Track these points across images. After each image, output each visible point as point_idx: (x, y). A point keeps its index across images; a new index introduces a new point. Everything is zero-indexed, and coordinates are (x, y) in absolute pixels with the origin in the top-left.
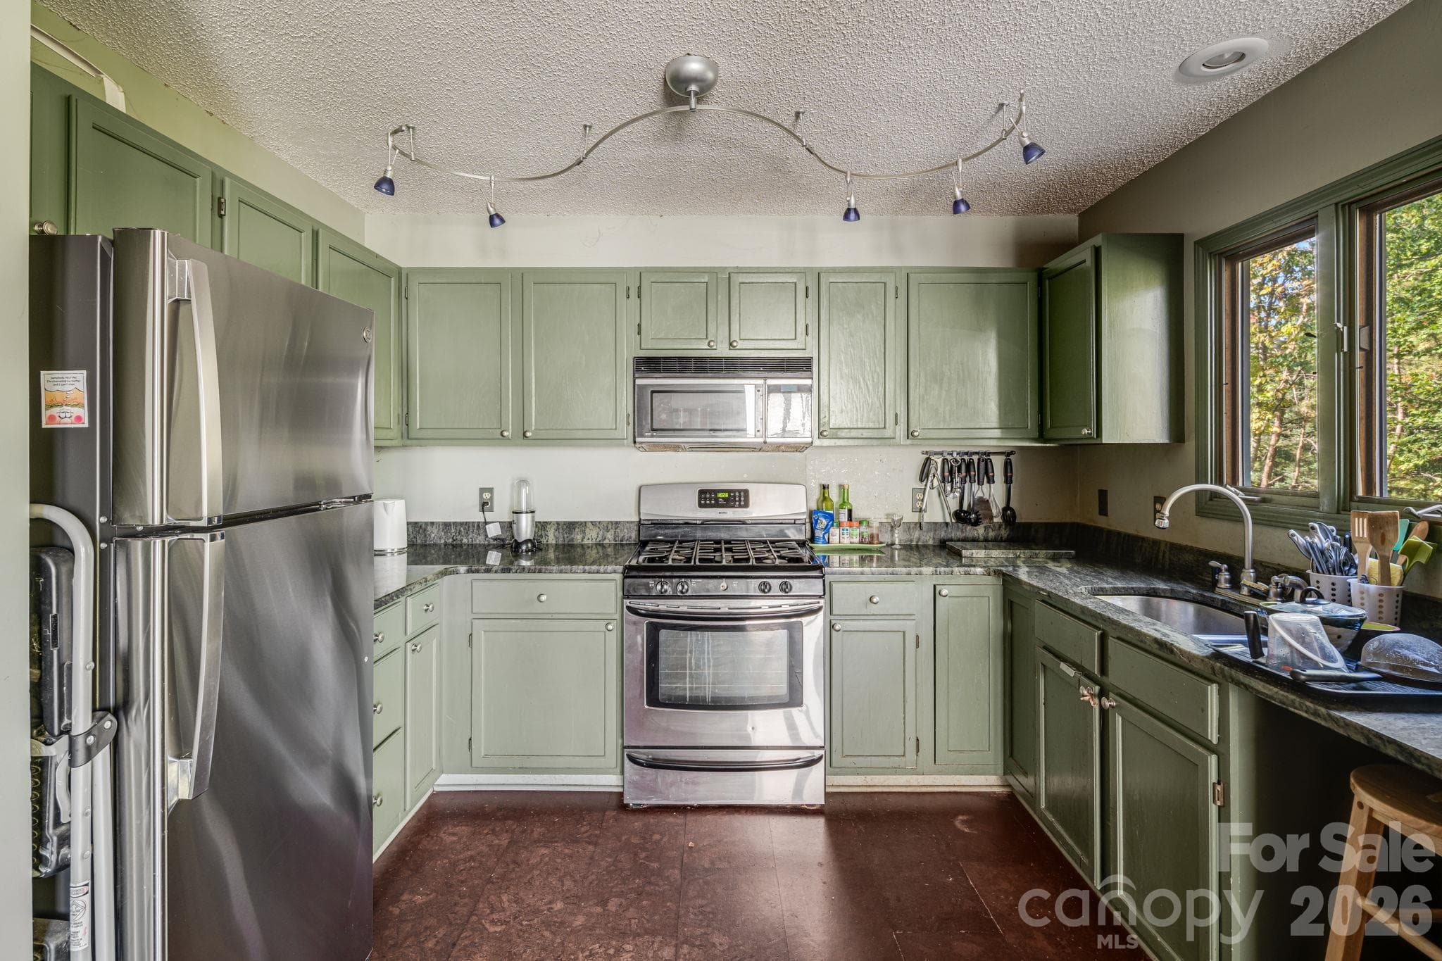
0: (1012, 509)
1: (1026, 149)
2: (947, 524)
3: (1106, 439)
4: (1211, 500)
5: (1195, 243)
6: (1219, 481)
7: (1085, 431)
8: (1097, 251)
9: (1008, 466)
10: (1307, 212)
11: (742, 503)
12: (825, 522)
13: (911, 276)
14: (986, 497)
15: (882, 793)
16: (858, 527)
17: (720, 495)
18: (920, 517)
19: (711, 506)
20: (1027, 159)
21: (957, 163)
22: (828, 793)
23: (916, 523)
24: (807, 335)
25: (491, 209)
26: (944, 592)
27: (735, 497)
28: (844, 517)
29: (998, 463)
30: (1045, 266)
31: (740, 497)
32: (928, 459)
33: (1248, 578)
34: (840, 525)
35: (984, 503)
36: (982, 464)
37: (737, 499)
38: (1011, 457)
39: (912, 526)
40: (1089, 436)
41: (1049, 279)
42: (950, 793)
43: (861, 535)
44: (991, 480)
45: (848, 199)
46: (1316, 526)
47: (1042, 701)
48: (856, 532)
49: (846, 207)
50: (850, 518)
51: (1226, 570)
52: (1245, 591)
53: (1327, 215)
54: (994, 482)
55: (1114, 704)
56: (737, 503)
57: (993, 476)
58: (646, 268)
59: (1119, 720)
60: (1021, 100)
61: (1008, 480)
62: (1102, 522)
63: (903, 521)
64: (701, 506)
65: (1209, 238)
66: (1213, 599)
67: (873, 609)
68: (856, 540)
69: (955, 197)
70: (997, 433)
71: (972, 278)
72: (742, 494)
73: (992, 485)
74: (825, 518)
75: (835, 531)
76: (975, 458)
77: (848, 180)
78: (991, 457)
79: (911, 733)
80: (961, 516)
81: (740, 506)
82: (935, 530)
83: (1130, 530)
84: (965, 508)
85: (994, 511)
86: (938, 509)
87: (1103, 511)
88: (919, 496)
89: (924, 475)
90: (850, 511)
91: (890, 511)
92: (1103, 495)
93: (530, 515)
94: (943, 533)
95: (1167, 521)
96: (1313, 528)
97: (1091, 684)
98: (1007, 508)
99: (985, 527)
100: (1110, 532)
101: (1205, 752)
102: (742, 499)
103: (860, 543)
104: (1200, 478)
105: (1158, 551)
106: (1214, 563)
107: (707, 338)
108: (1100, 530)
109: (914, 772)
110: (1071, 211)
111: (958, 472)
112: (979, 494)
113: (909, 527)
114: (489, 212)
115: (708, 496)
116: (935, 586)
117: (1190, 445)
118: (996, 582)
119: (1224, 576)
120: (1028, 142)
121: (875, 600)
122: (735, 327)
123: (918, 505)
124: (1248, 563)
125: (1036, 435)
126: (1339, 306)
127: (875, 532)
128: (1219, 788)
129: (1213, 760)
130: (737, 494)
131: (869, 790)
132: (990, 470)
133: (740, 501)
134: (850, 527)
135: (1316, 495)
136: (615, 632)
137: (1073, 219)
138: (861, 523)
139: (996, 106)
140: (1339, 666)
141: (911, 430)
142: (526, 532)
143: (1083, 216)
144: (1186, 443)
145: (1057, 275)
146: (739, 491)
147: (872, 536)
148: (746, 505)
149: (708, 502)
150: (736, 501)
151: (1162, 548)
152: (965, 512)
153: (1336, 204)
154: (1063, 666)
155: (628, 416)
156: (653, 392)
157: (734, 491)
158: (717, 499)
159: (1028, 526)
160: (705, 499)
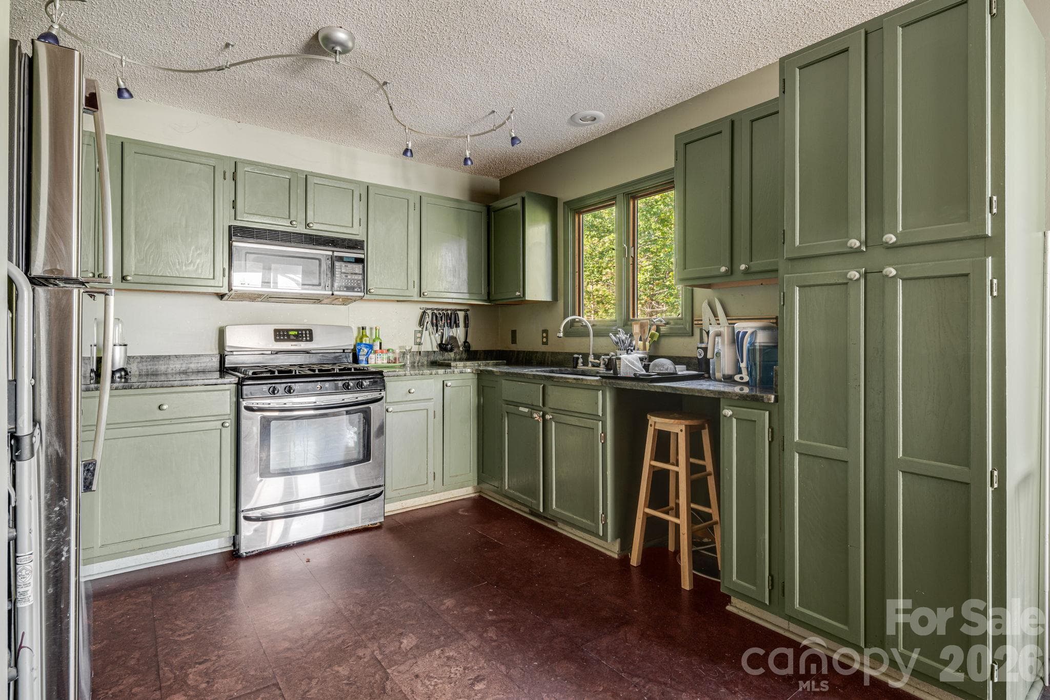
0: (468, 342)
1: (513, 139)
2: (434, 352)
3: (528, 298)
4: (570, 328)
5: (564, 203)
6: (579, 315)
7: (518, 294)
8: (523, 199)
9: (466, 318)
10: (612, 195)
11: (308, 339)
12: (366, 350)
13: (423, 198)
14: (455, 335)
15: (412, 510)
16: (386, 353)
17: (291, 333)
18: (419, 347)
19: (284, 340)
20: (513, 144)
21: (467, 137)
22: (386, 516)
23: (417, 352)
24: (360, 226)
25: (121, 83)
26: (449, 384)
27: (302, 334)
28: (377, 347)
29: (461, 315)
30: (490, 205)
31: (306, 334)
32: (424, 312)
33: (591, 358)
34: (375, 352)
35: (453, 339)
36: (453, 316)
37: (304, 335)
38: (468, 312)
39: (415, 353)
40: (519, 297)
41: (494, 212)
42: (449, 502)
43: (389, 358)
44: (457, 326)
45: (408, 143)
46: (620, 330)
47: (506, 432)
48: (385, 356)
49: (405, 148)
50: (380, 348)
51: (581, 358)
52: (590, 365)
53: (620, 198)
54: (459, 327)
55: (551, 417)
56: (304, 338)
57: (459, 323)
58: (240, 159)
59: (553, 423)
60: (511, 112)
61: (466, 326)
62: (513, 347)
63: (412, 351)
64: (276, 340)
65: (568, 202)
66: (577, 371)
67: (410, 397)
68: (385, 361)
69: (466, 155)
70: (467, 296)
71: (452, 204)
72: (308, 332)
73: (458, 328)
74: (366, 348)
75: (372, 356)
76: (449, 312)
77: (407, 131)
78: (458, 312)
79: (431, 470)
80: (443, 347)
81: (307, 341)
82: (428, 356)
83: (530, 349)
84: (444, 342)
85: (460, 344)
86: (430, 342)
87: (514, 341)
88: (419, 335)
89: (421, 323)
90: (381, 343)
91: (402, 344)
92: (514, 333)
93: (123, 347)
94: (432, 357)
95: (562, 334)
96: (619, 331)
97: (538, 412)
98: (465, 342)
99: (455, 353)
100: (519, 352)
101: (597, 422)
102: (308, 335)
103: (388, 363)
104: (574, 314)
105: (545, 357)
106: (576, 356)
107: (289, 218)
108: (513, 352)
109: (433, 492)
110: (498, 177)
111: (441, 320)
112: (451, 334)
113: (413, 354)
114: (118, 85)
115: (282, 333)
116: (443, 381)
117: (561, 302)
118: (474, 377)
119: (581, 361)
120: (514, 136)
121: (412, 391)
122: (310, 213)
123: (418, 340)
124: (591, 353)
125: (486, 298)
126: (624, 238)
127: (397, 356)
128: (602, 435)
129: (600, 423)
130: (304, 332)
131: (405, 510)
132: (457, 320)
133: (306, 337)
134: (382, 353)
135: (616, 321)
136: (230, 427)
137: (497, 182)
138: (388, 350)
139: (491, 111)
140: (644, 372)
141: (422, 291)
142: (120, 363)
143: (503, 181)
144: (559, 302)
145: (499, 210)
146: (306, 330)
147: (395, 359)
148: (311, 340)
149: (282, 338)
150: (303, 337)
151: (547, 355)
152: (444, 344)
153: (624, 193)
154: (521, 409)
155: (224, 270)
156: (247, 253)
157: (302, 330)
158: (288, 336)
159: (476, 352)
160: (280, 335)
